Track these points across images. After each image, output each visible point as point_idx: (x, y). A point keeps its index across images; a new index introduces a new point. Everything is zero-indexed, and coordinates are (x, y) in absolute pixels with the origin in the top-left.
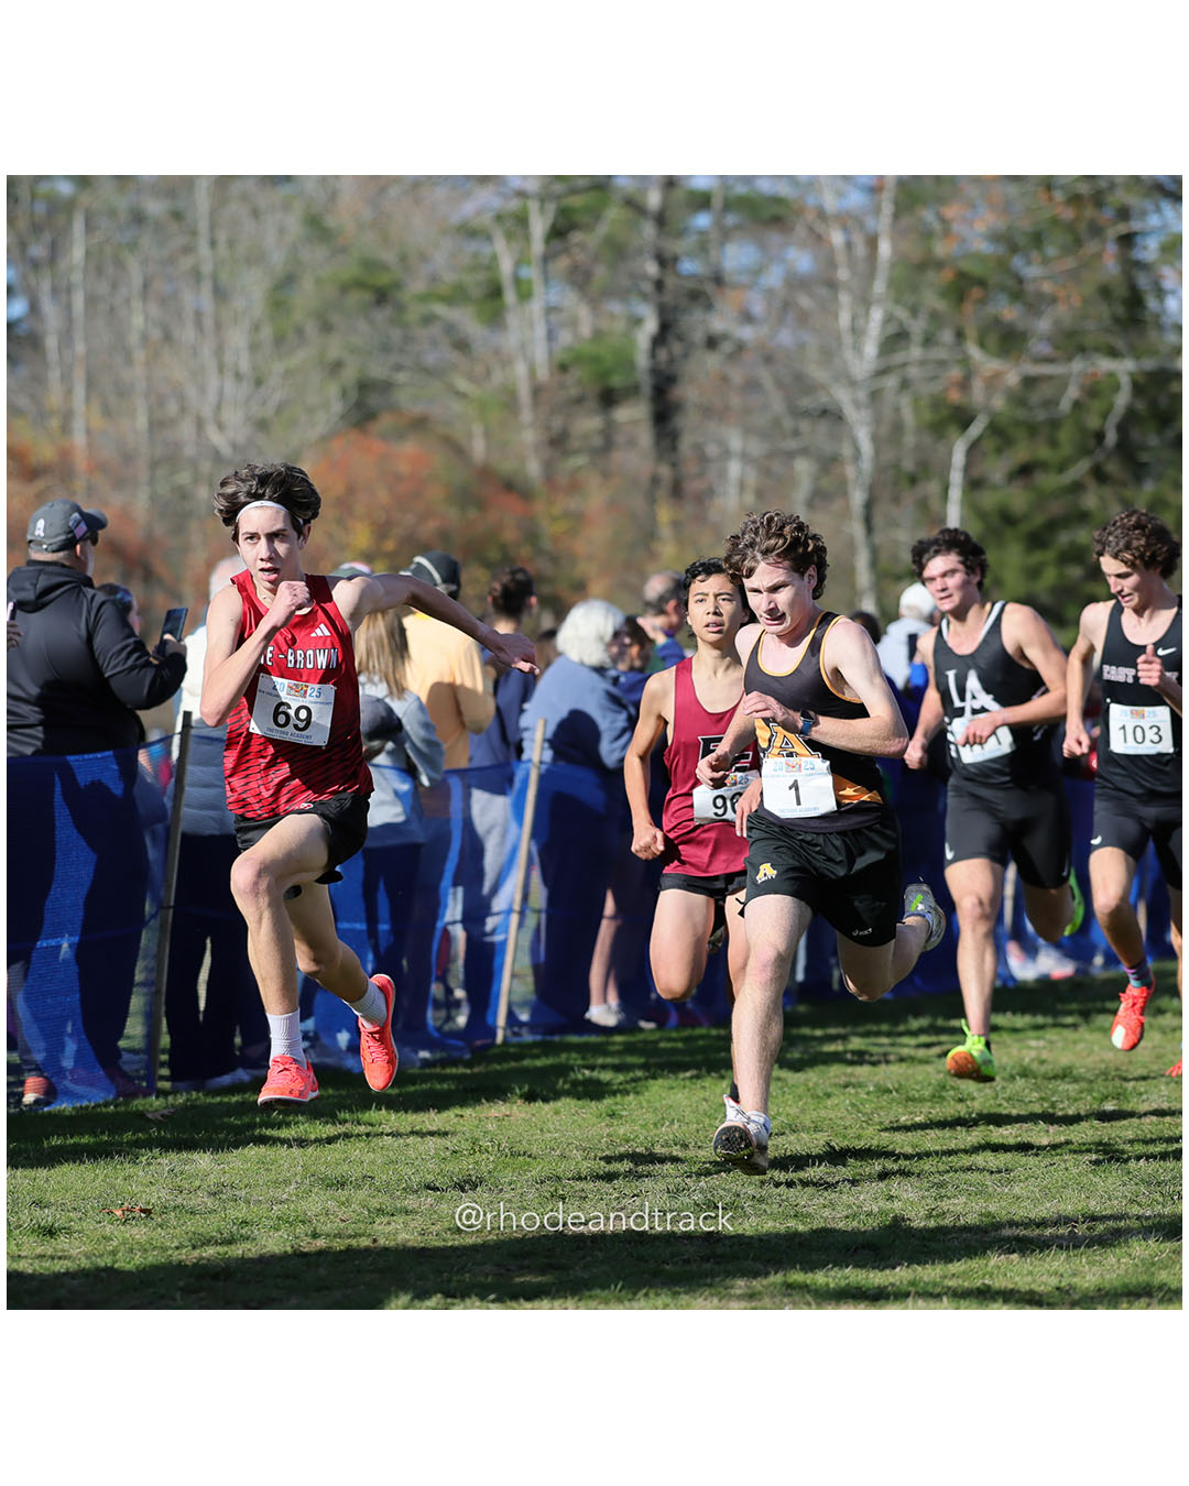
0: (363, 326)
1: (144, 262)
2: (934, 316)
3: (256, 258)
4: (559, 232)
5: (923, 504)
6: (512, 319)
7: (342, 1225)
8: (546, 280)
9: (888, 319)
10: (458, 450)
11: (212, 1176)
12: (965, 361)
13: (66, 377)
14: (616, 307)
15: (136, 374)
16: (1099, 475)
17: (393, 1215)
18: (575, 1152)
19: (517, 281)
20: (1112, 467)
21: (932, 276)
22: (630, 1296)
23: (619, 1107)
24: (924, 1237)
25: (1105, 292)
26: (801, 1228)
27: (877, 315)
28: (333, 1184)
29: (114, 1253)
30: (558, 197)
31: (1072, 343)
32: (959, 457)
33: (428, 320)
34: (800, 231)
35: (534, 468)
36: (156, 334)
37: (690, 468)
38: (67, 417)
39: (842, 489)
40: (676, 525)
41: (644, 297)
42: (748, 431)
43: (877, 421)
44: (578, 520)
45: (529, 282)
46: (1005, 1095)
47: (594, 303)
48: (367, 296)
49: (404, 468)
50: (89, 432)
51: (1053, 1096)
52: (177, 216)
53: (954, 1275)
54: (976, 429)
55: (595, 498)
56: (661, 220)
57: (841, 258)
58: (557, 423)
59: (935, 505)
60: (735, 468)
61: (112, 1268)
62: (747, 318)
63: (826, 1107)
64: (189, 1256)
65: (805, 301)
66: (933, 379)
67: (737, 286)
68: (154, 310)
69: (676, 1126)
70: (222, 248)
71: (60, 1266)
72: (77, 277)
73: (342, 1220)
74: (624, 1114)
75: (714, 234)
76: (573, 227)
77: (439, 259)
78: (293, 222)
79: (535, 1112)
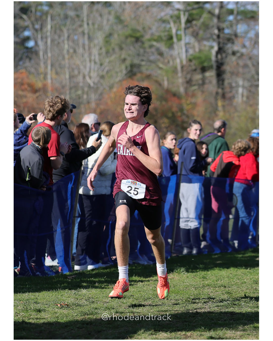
0: (132, 48)
1: (68, 30)
3: (100, 28)
4: (189, 21)
6: (175, 46)
7: (124, 309)
8: (185, 35)
10: (160, 84)
11: (87, 295)
13: (45, 63)
14: (206, 43)
15: (66, 62)
17: (139, 307)
18: (193, 288)
19: (177, 35)
23: (206, 276)
29: (58, 317)
30: (188, 11)
33: (151, 46)
35: (182, 90)
36: (71, 51)
37: (227, 90)
38: (46, 74)
40: (223, 106)
41: (214, 40)
42: (244, 79)
44: (195, 105)
45: (181, 35)
47: (199, 41)
48: (133, 39)
50: (52, 79)
52: (78, 16)
55: (199, 99)
56: (219, 17)
58: (189, 76)
60: (240, 90)
61: (57, 322)
64: (79, 318)
67: (241, 37)
68: (71, 44)
69: (222, 281)
70: (91, 26)
71: (42, 321)
72: (49, 34)
73: (124, 308)
74: (207, 277)
75: (234, 22)
76: (193, 20)
77: (154, 29)
78: (112, 18)
79: (181, 277)
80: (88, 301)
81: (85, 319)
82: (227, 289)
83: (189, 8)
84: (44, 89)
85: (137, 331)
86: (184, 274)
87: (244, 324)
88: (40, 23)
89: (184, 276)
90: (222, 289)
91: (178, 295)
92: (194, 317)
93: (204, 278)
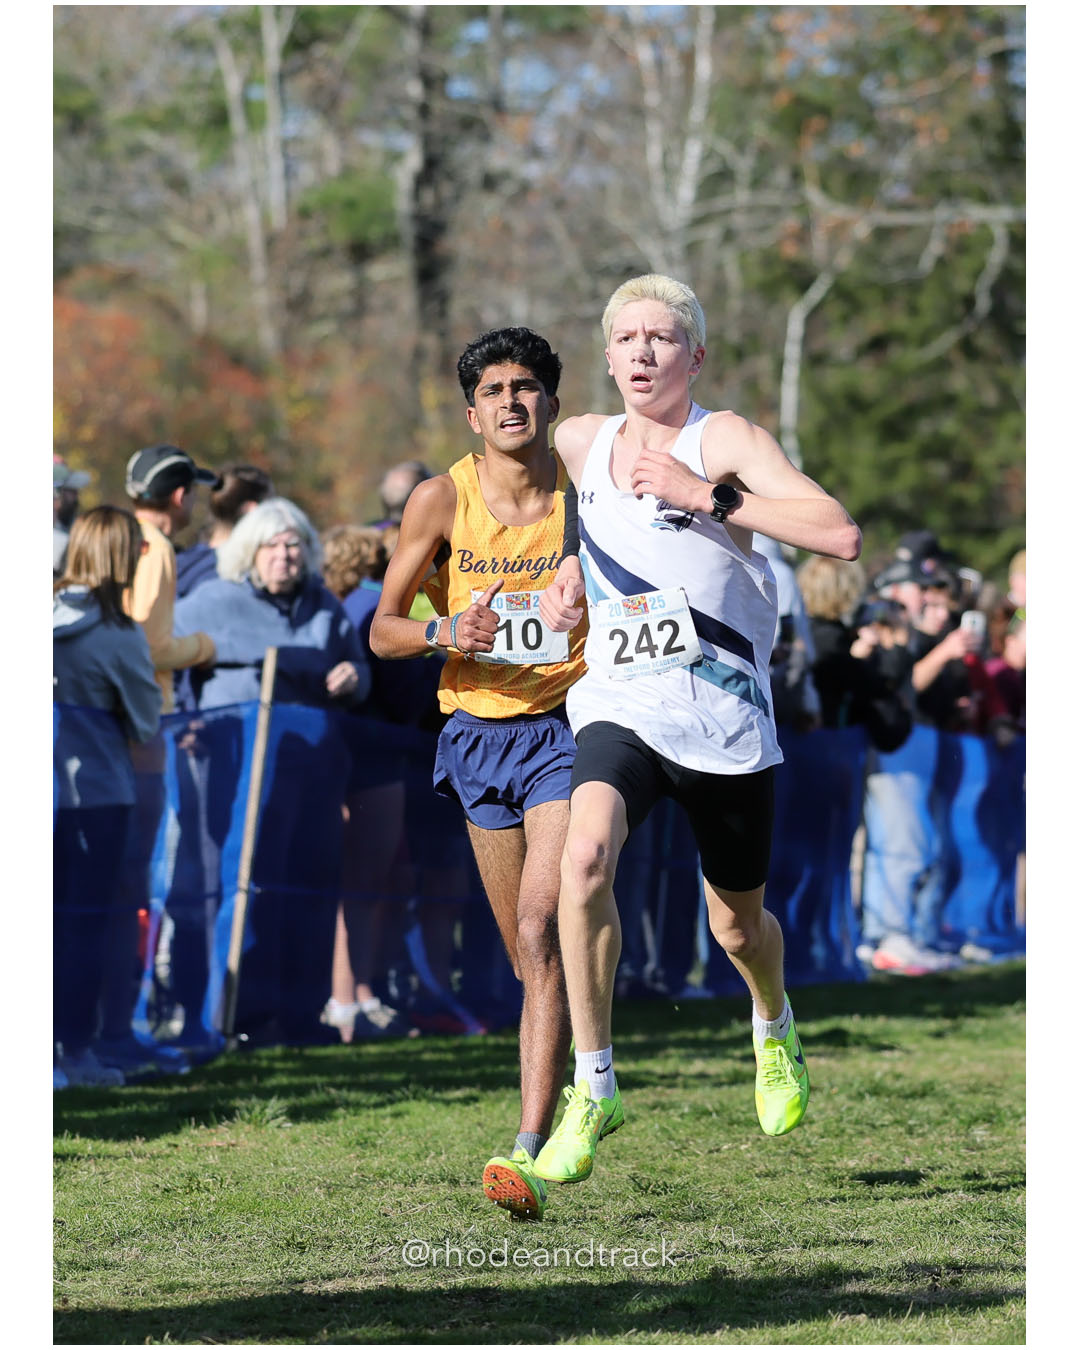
2: (764, 152)
4: (298, 44)
5: (751, 384)
6: (241, 152)
8: (283, 102)
9: (708, 155)
10: (172, 314)
12: (803, 207)
14: (371, 138)
16: (968, 348)
17: (88, 1269)
18: (316, 1190)
19: (247, 103)
20: (986, 340)
21: (763, 102)
23: (373, 1134)
24: (750, 1295)
25: (976, 123)
26: (596, 1281)
27: (694, 150)
31: (936, 185)
32: (795, 327)
34: (599, 45)
35: (268, 337)
40: (446, 409)
41: (405, 125)
42: (534, 294)
43: (698, 280)
44: (323, 402)
45: (262, 105)
46: (853, 1118)
47: (343, 130)
49: (106, 337)
51: (910, 1118)
54: (817, 293)
55: (344, 375)
57: (649, 77)
58: (297, 281)
59: (766, 385)
62: (534, 152)
63: (630, 1134)
65: (603, 132)
66: (763, 229)
67: (519, 112)
69: (443, 1157)
74: (379, 1142)
75: (492, 49)
76: (316, 37)
77: (149, 76)
79: (267, 1140)
82: (462, 1191)
86: (279, 1127)
89: (281, 1135)
90: (442, 1191)
91: (256, 1217)
93: (364, 1143)
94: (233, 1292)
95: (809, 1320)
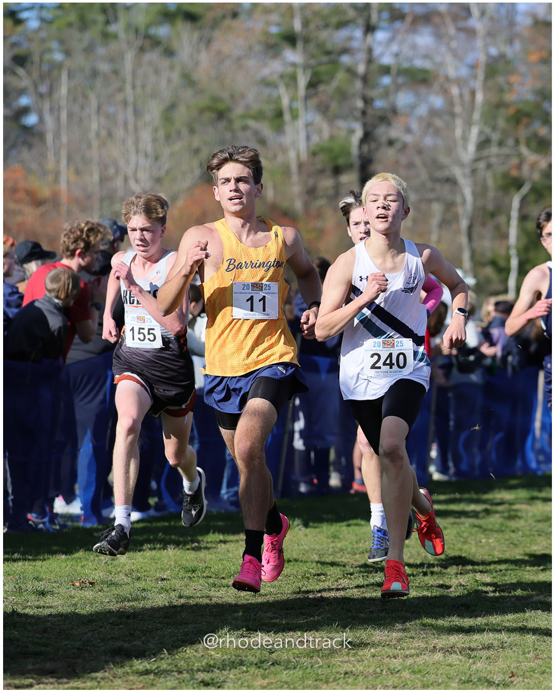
0: (211, 131)
1: (98, 96)
2: (504, 131)
4: (312, 85)
5: (497, 228)
6: (288, 129)
7: (194, 592)
8: (306, 109)
9: (481, 133)
11: (127, 566)
12: (520, 155)
13: (57, 154)
14: (342, 124)
15: (94, 153)
18: (315, 556)
19: (291, 109)
21: (504, 113)
22: (342, 630)
23: (338, 533)
27: (475, 131)
28: (190, 571)
29: (75, 605)
30: (312, 67)
32: (516, 204)
34: (436, 86)
35: (298, 205)
36: (103, 133)
38: (57, 174)
39: (456, 218)
41: (356, 119)
43: (475, 184)
44: (321, 232)
45: (297, 109)
47: (331, 120)
48: (213, 115)
50: (68, 182)
52: (116, 72)
53: (508, 620)
54: (525, 189)
55: (330, 221)
56: (365, 79)
57: (457, 100)
58: (311, 182)
59: (503, 227)
61: (74, 613)
64: (114, 607)
65: (438, 123)
66: (503, 164)
67: (404, 115)
68: (103, 120)
69: (367, 543)
70: (139, 90)
71: (47, 612)
72: (63, 103)
73: (194, 589)
74: (341, 536)
75: (392, 88)
76: (320, 82)
77: (251, 97)
78: (176, 76)
79: (294, 535)
80: (129, 577)
81: (125, 609)
83: (313, 62)
84: (55, 200)
85: (217, 631)
87: (404, 620)
88: (48, 82)
89: (301, 533)
92: (316, 606)
93: (335, 537)
94: (280, 597)
95: (517, 613)
